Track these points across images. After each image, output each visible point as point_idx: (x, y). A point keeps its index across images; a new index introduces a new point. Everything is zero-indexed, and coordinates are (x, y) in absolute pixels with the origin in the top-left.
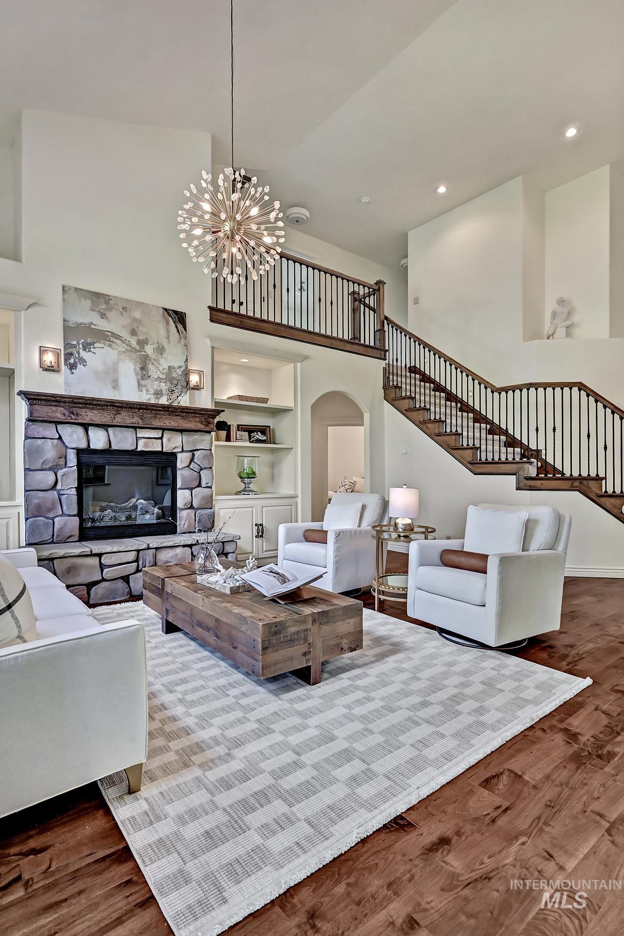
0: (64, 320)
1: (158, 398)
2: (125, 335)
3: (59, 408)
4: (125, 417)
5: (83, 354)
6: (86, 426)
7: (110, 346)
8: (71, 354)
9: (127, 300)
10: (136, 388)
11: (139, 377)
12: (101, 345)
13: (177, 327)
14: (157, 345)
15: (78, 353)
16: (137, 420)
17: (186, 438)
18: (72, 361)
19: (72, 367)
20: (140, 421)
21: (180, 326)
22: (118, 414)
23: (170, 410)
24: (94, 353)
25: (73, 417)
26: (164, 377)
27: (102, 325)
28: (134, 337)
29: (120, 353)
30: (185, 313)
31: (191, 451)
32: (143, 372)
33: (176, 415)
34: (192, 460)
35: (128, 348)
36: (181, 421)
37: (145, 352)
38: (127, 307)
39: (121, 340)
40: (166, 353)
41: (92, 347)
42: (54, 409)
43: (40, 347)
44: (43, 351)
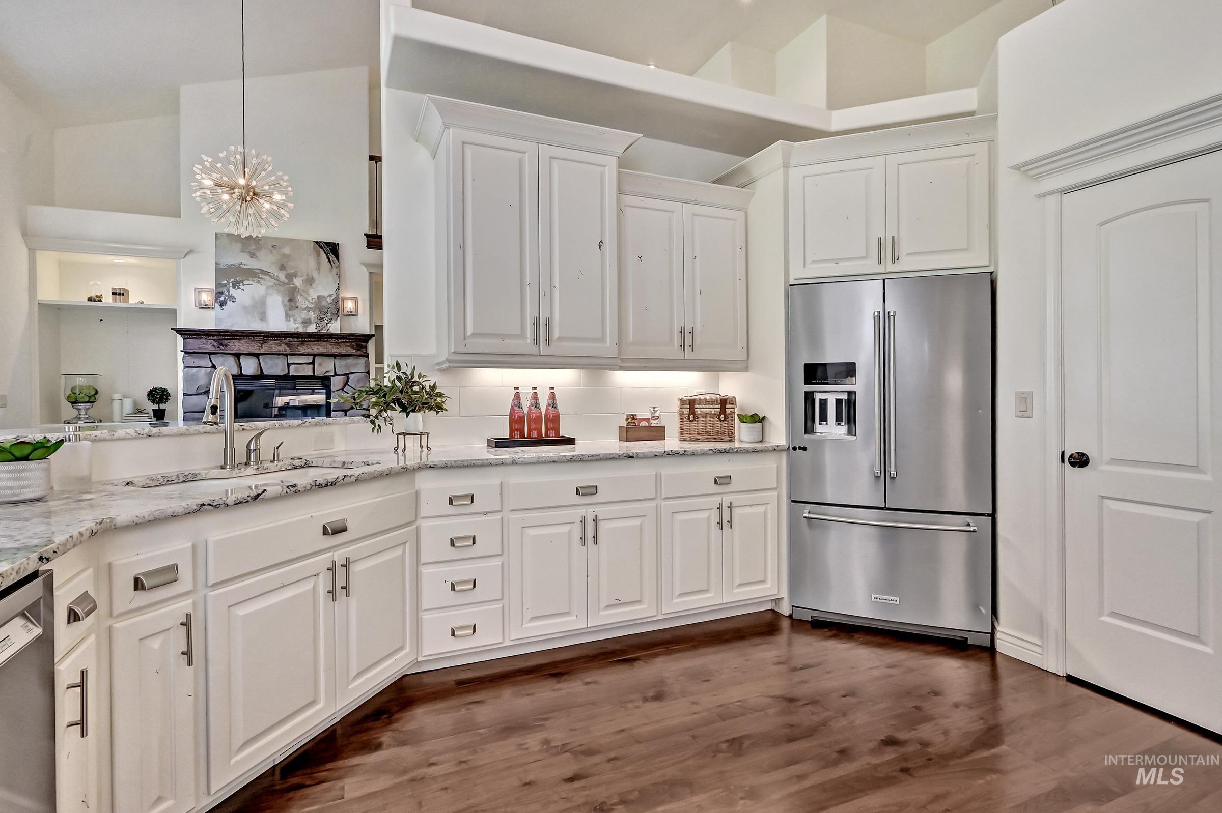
0: (216, 264)
1: (306, 327)
2: (274, 270)
3: (209, 341)
4: (272, 346)
5: (232, 291)
6: (237, 356)
7: (258, 282)
8: (222, 293)
9: (277, 239)
10: (284, 319)
11: (287, 308)
12: (251, 282)
13: (328, 258)
14: (306, 277)
15: (228, 291)
16: (285, 349)
17: (339, 362)
18: (222, 299)
19: (222, 304)
20: (287, 349)
21: (332, 257)
22: (265, 343)
23: (318, 337)
24: (243, 290)
25: (222, 348)
26: (312, 306)
27: (251, 263)
28: (282, 271)
29: (268, 287)
30: (338, 244)
31: (345, 375)
32: (291, 303)
33: (325, 342)
34: (346, 383)
35: (276, 282)
36: (331, 347)
37: (293, 284)
38: (275, 244)
39: (269, 275)
40: (316, 283)
41: (241, 284)
42: (205, 341)
43: (195, 289)
44: (198, 291)
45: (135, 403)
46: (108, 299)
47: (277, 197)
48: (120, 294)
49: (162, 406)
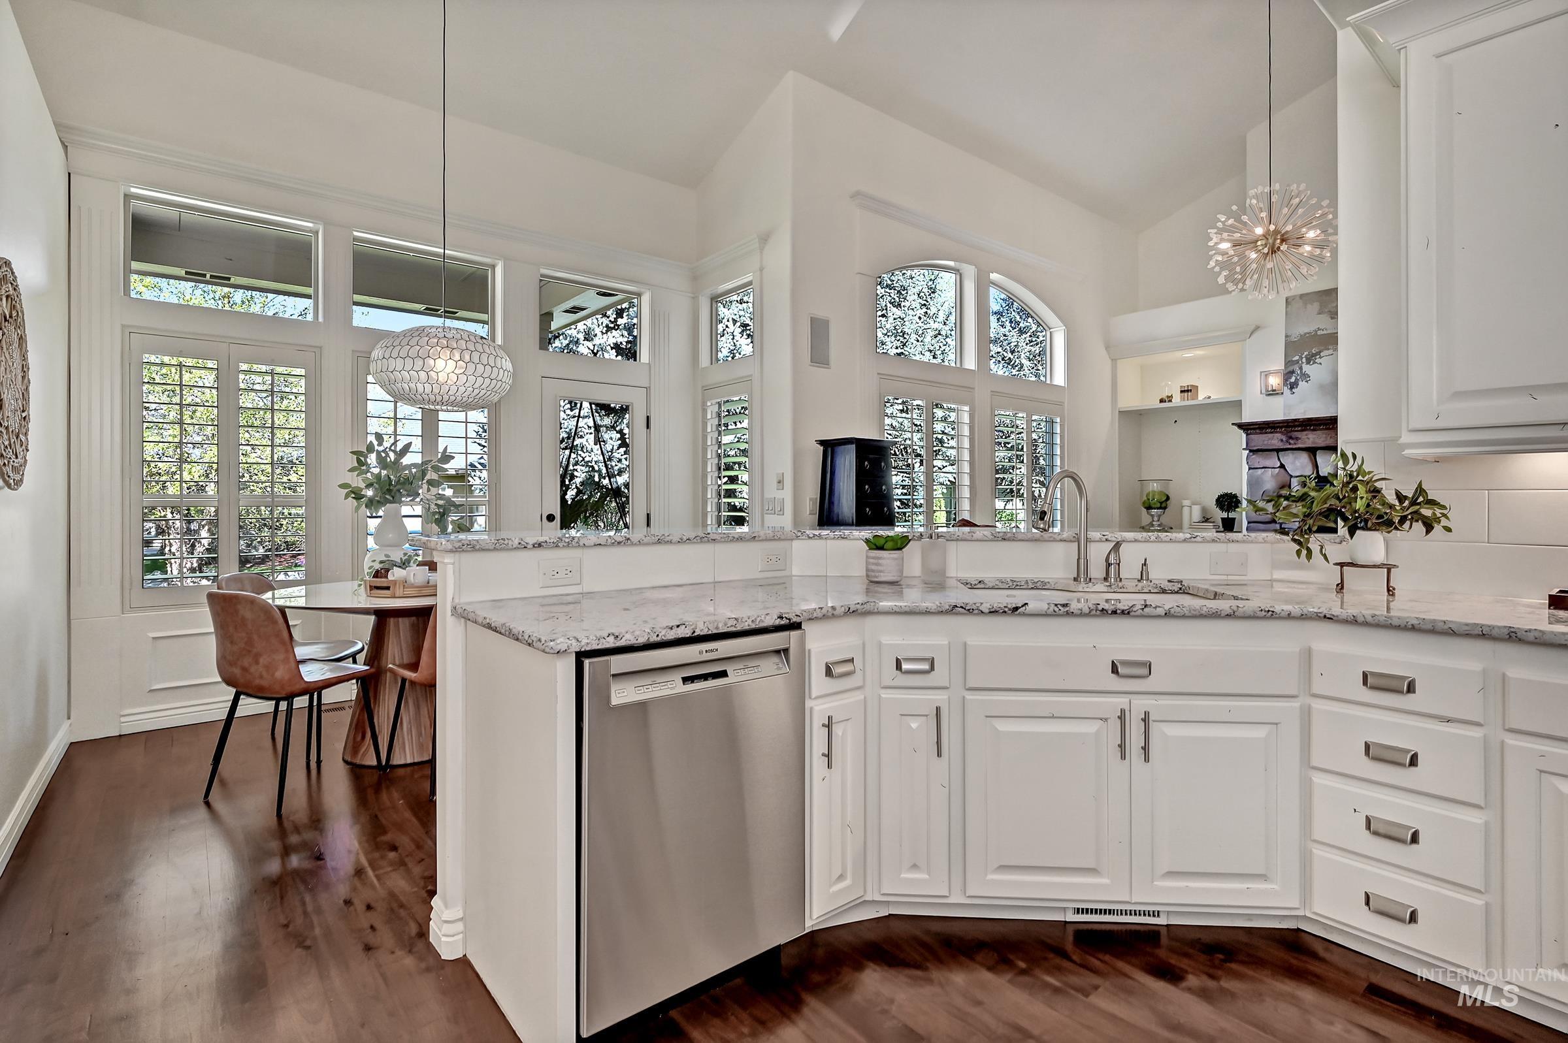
0: (1287, 336)
3: (1276, 434)
5: (1307, 368)
6: (1312, 451)
8: (1293, 372)
12: (1325, 352)
15: (1301, 368)
18: (1293, 380)
19: (1293, 386)
24: (1320, 364)
25: (1292, 441)
27: (1330, 327)
41: (1318, 357)
42: (1270, 435)
43: (1261, 372)
44: (1267, 374)
45: (1204, 510)
46: (1177, 400)
47: (1311, 234)
48: (1188, 391)
49: (1232, 515)
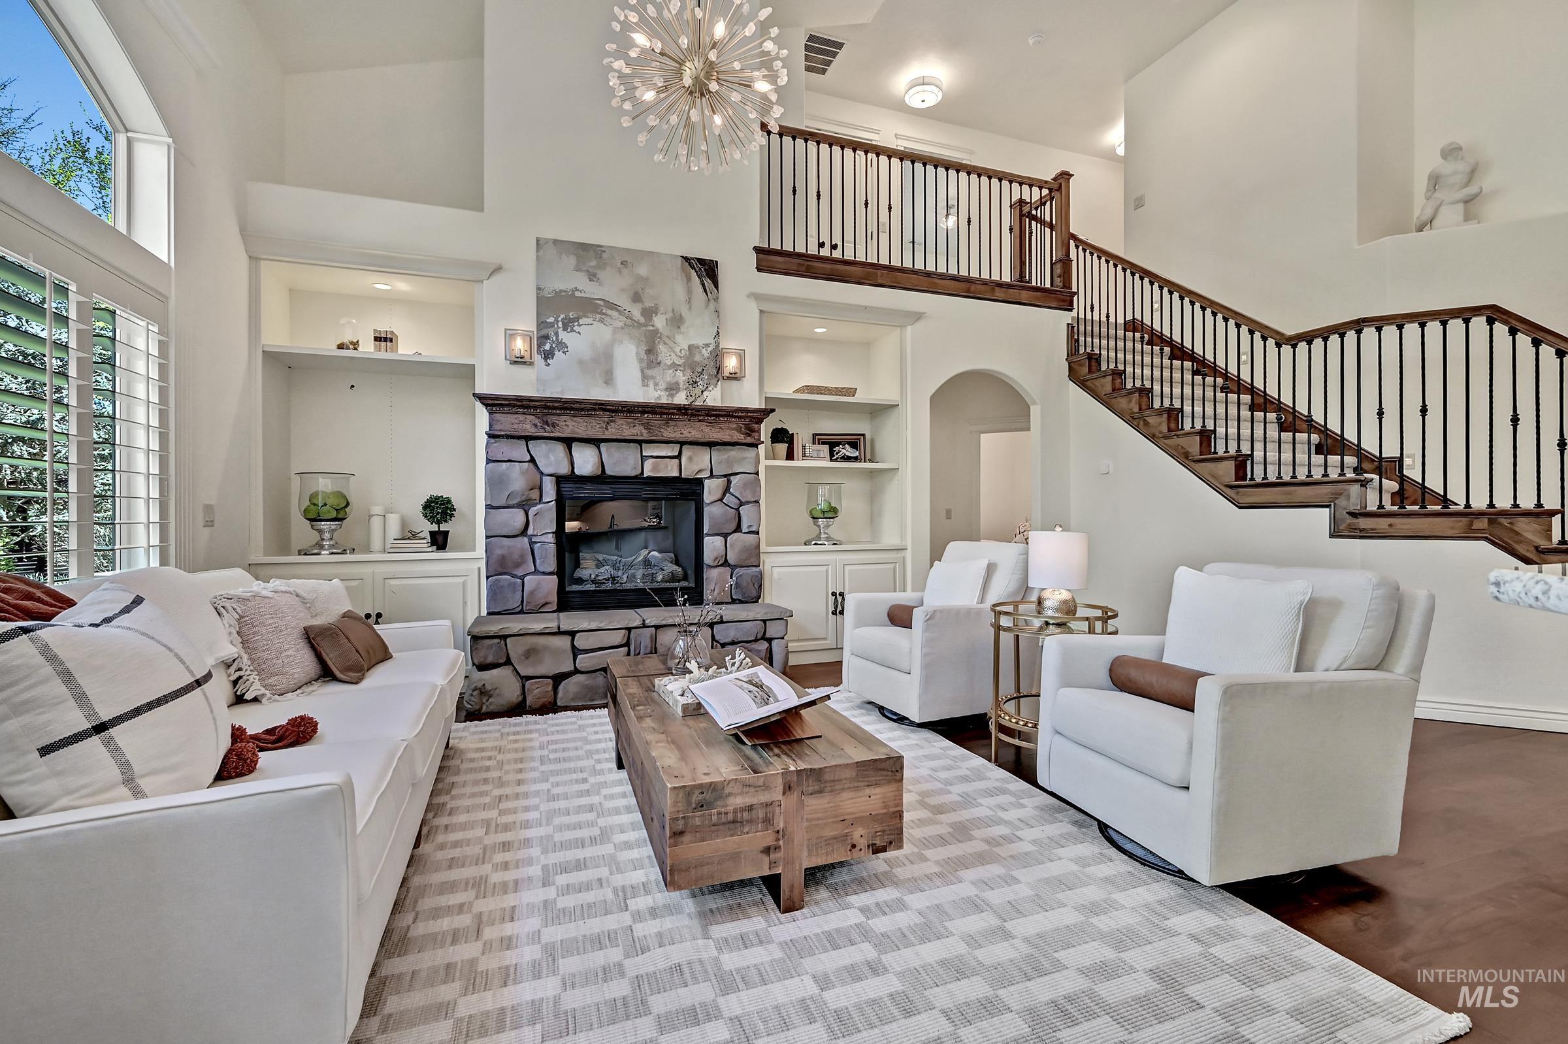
0: (539, 289)
1: (672, 396)
2: (624, 302)
3: (528, 417)
4: (623, 427)
5: (563, 335)
6: (568, 442)
7: (601, 321)
8: (547, 337)
9: (627, 250)
10: (640, 382)
11: (644, 365)
12: (590, 321)
13: (703, 285)
14: (671, 315)
15: (557, 334)
16: (641, 433)
17: (718, 455)
18: (547, 347)
19: (548, 356)
20: (645, 431)
21: (708, 283)
22: (612, 421)
23: (688, 412)
24: (579, 333)
25: (548, 428)
26: (680, 362)
27: (590, 290)
28: (637, 304)
29: (615, 330)
30: (717, 262)
31: (725, 476)
32: (650, 359)
33: (700, 421)
34: (727, 490)
35: (628, 322)
36: (707, 430)
37: (653, 326)
38: (626, 259)
39: (617, 310)
40: (686, 324)
41: (576, 324)
42: (521, 417)
43: (506, 330)
44: (510, 335)
45: (404, 523)
46: (367, 347)
48: (386, 340)
49: (444, 527)
